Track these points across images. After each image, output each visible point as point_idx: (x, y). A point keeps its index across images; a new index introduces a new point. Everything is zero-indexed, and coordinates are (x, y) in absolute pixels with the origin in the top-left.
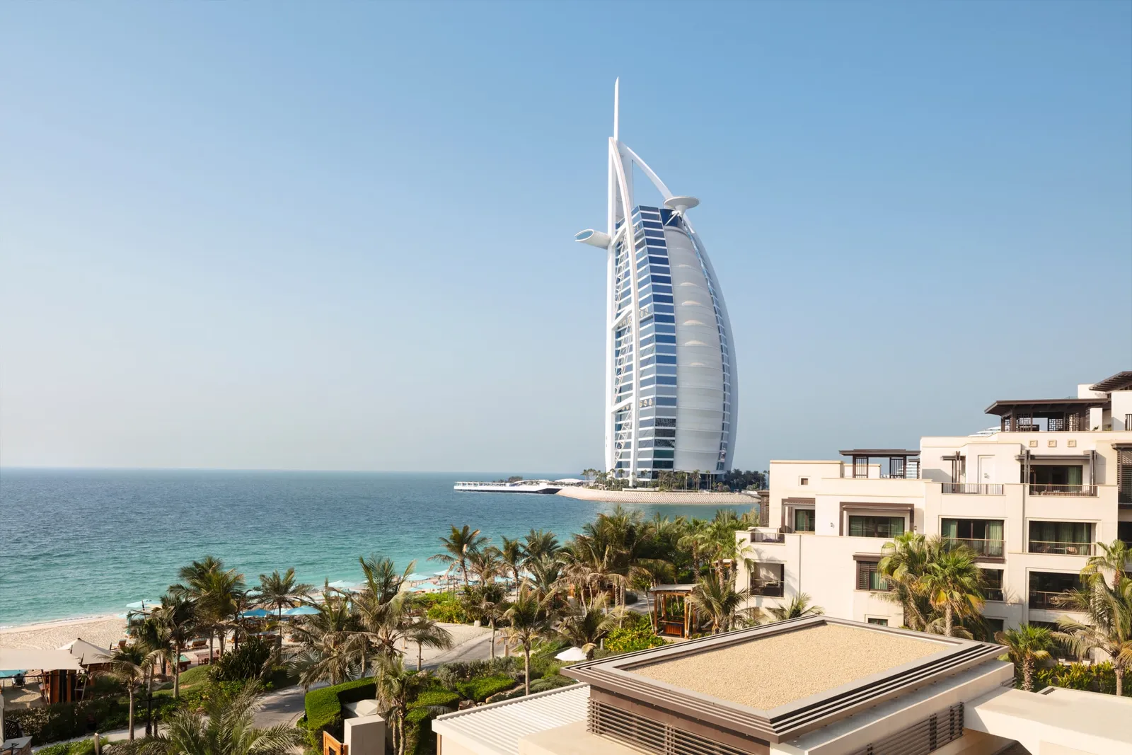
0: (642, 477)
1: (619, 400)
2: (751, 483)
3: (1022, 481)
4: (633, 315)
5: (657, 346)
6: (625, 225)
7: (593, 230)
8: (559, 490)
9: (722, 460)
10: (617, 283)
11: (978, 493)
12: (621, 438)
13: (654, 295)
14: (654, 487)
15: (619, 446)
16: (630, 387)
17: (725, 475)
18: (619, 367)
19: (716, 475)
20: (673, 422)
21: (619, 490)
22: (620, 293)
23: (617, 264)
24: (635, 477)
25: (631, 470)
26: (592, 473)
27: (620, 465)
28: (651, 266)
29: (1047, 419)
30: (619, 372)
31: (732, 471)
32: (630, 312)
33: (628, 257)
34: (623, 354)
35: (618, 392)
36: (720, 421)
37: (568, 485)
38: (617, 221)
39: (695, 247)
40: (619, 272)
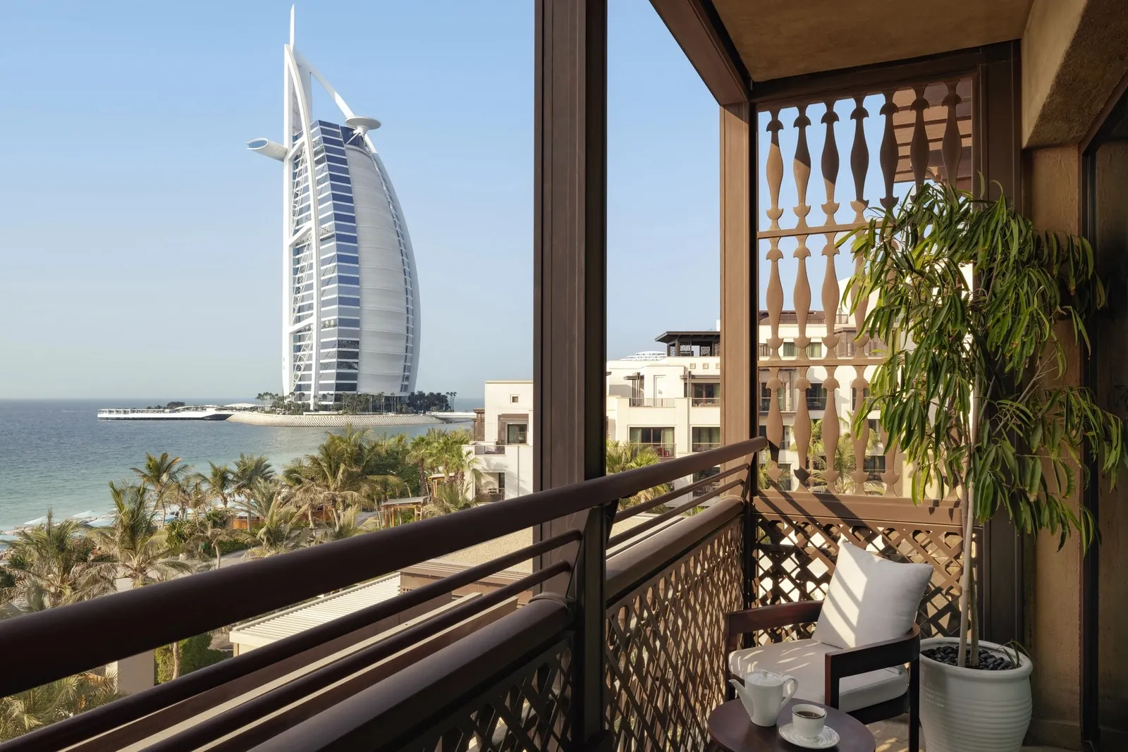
0: (323, 401)
1: (298, 320)
2: (435, 405)
3: (685, 396)
4: (313, 232)
5: (339, 266)
6: (304, 139)
7: (267, 140)
8: (230, 415)
9: (406, 383)
10: (295, 198)
11: (655, 405)
12: (300, 360)
13: (335, 214)
14: (338, 410)
15: (299, 368)
16: (310, 307)
17: (409, 398)
18: (297, 285)
19: (400, 397)
20: (356, 344)
21: (299, 414)
22: (298, 209)
23: (294, 178)
24: (316, 400)
25: (312, 393)
26: (268, 397)
27: (299, 388)
28: (332, 184)
29: (699, 346)
30: (298, 290)
31: (416, 393)
32: (310, 229)
33: (306, 172)
34: (302, 272)
35: (296, 311)
36: (403, 344)
37: (240, 410)
38: (294, 133)
39: (377, 169)
40: (297, 187)
